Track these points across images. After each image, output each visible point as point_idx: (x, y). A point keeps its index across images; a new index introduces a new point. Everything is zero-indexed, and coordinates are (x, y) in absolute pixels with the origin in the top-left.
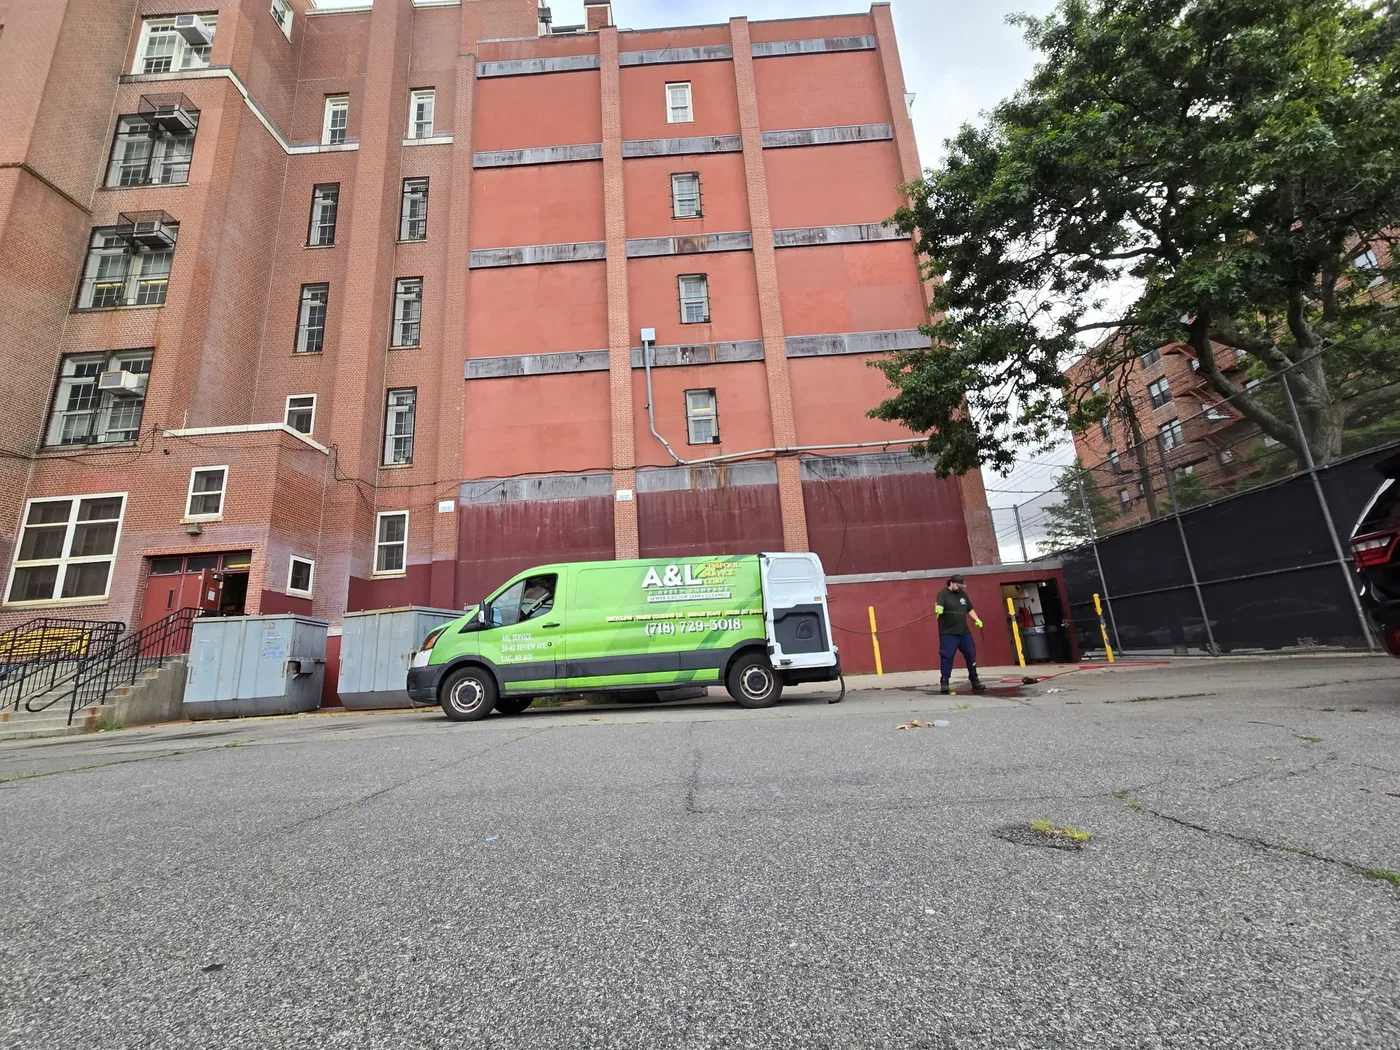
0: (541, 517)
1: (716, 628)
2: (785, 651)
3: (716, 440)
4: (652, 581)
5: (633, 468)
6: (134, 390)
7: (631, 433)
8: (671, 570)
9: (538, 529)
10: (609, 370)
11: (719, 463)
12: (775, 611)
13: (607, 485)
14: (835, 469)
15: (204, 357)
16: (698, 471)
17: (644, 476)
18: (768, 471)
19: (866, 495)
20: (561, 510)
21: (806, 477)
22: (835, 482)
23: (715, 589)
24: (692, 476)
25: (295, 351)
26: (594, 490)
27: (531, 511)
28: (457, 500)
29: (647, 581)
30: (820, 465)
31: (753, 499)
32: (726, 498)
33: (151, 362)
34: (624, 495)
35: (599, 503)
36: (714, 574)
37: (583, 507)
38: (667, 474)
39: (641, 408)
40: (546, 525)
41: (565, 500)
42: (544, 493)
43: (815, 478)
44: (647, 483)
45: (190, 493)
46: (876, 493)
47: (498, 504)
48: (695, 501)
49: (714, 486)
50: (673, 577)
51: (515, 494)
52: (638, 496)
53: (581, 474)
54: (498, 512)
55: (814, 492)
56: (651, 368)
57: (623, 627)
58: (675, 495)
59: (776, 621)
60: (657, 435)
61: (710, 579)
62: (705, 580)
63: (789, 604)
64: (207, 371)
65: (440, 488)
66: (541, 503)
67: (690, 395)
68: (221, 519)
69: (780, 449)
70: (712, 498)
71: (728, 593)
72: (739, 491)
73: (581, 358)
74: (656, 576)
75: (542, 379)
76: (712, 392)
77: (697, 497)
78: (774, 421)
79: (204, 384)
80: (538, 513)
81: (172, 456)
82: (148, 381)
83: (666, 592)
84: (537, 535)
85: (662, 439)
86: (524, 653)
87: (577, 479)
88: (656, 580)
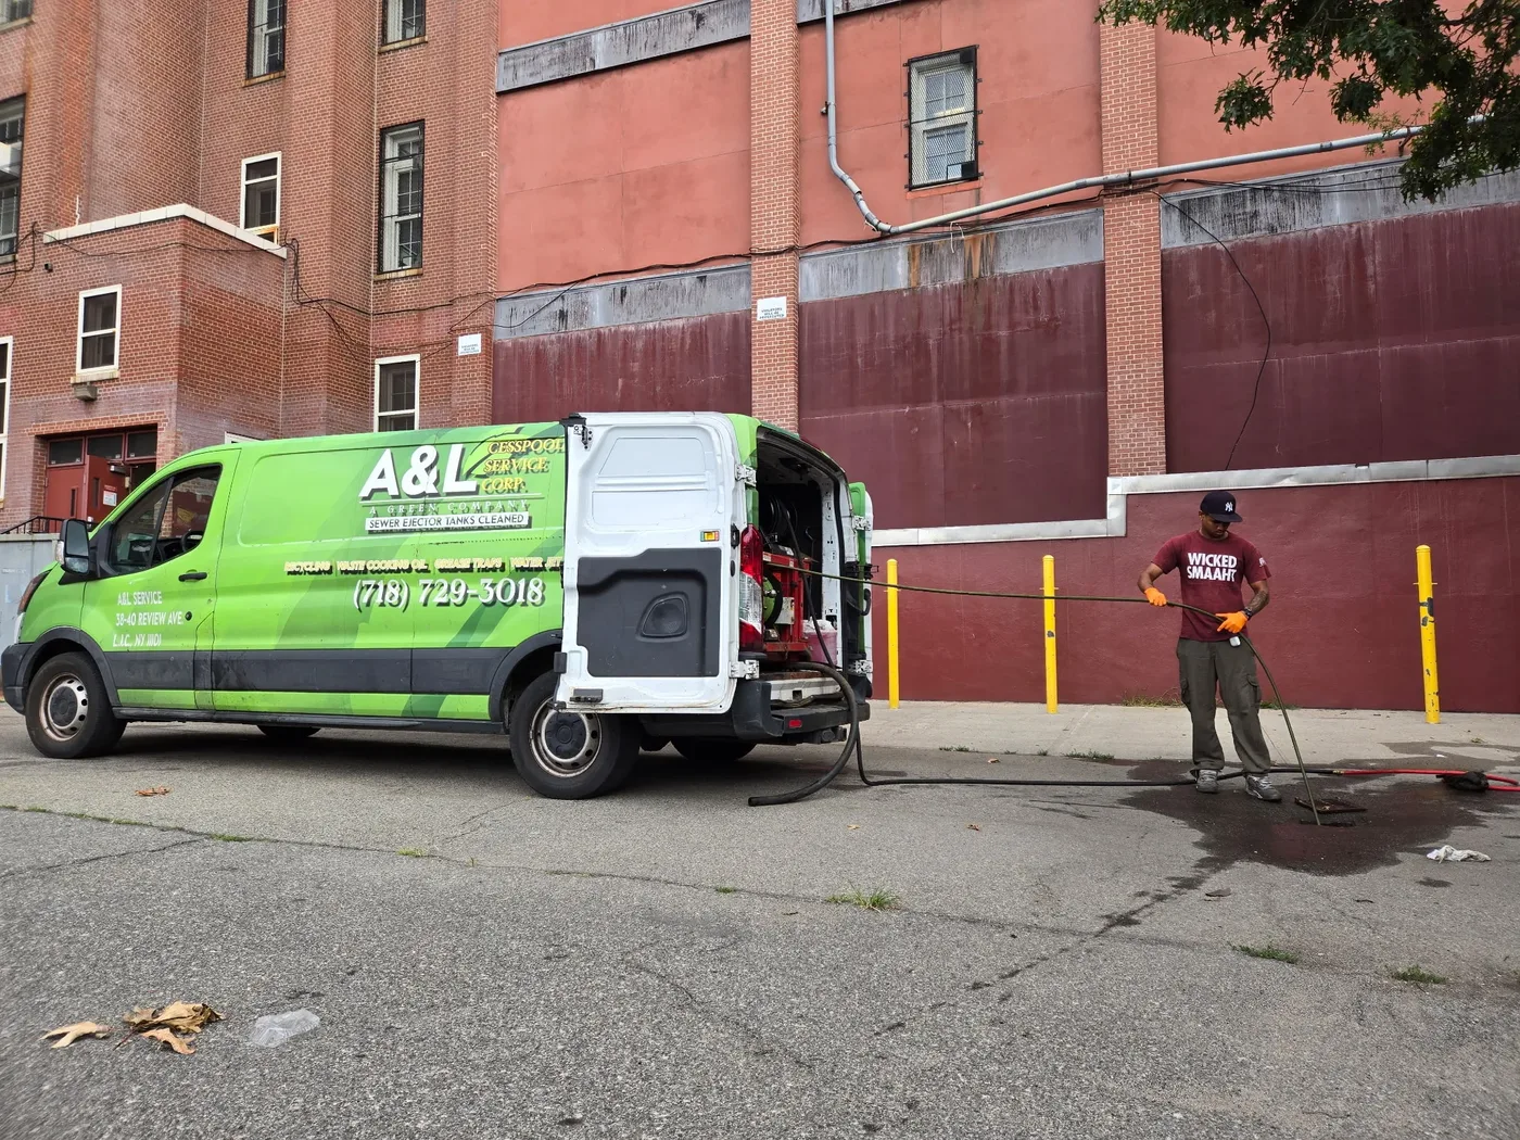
0: (624, 359)
1: (489, 599)
2: (595, 669)
3: (970, 172)
4: (381, 484)
5: (790, 249)
6: (7, 170)
7: (790, 174)
8: (423, 457)
9: (620, 381)
10: (747, 38)
11: (973, 225)
12: (585, 564)
13: (743, 290)
14: (1255, 214)
15: (100, 103)
16: (923, 246)
17: (814, 265)
18: (1084, 235)
19: (1334, 277)
20: (659, 345)
21: (1175, 238)
22: (1252, 249)
23: (499, 505)
24: (911, 258)
25: (249, 75)
26: (717, 301)
27: (609, 348)
28: (486, 332)
29: (373, 482)
30: (1218, 208)
31: (1043, 304)
32: (981, 303)
33: (23, 121)
34: (772, 308)
35: (727, 328)
36: (505, 467)
37: (700, 334)
38: (860, 257)
39: (810, 112)
40: (633, 376)
41: (666, 324)
42: (630, 313)
43: (1199, 240)
44: (820, 280)
45: (81, 334)
46: (1362, 268)
47: (553, 337)
48: (915, 313)
49: (956, 276)
50: (422, 476)
51: (583, 317)
52: (799, 310)
53: (698, 270)
54: (553, 350)
55: (1193, 276)
56: (837, 18)
57: (314, 586)
58: (875, 305)
59: (584, 590)
60: (841, 173)
61: (493, 480)
62: (484, 482)
63: (628, 548)
64: (107, 128)
65: (461, 310)
66: (625, 332)
67: (920, 71)
68: (117, 375)
69: (1112, 177)
70: (950, 306)
71: (526, 515)
72: (1012, 284)
73: (700, 19)
74: (390, 473)
75: (628, 75)
76: (968, 57)
77: (920, 304)
78: (1106, 107)
79: (106, 150)
80: (621, 353)
81: (55, 275)
82: (22, 152)
83: (401, 509)
84: (618, 394)
85: (850, 182)
86: (148, 631)
87: (689, 282)
88: (389, 483)
